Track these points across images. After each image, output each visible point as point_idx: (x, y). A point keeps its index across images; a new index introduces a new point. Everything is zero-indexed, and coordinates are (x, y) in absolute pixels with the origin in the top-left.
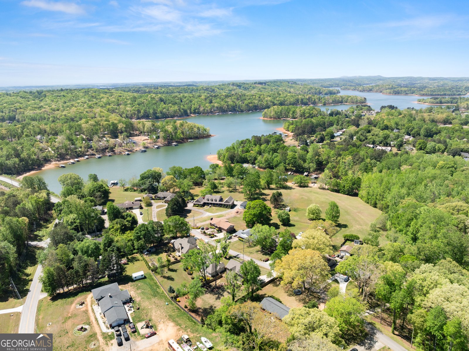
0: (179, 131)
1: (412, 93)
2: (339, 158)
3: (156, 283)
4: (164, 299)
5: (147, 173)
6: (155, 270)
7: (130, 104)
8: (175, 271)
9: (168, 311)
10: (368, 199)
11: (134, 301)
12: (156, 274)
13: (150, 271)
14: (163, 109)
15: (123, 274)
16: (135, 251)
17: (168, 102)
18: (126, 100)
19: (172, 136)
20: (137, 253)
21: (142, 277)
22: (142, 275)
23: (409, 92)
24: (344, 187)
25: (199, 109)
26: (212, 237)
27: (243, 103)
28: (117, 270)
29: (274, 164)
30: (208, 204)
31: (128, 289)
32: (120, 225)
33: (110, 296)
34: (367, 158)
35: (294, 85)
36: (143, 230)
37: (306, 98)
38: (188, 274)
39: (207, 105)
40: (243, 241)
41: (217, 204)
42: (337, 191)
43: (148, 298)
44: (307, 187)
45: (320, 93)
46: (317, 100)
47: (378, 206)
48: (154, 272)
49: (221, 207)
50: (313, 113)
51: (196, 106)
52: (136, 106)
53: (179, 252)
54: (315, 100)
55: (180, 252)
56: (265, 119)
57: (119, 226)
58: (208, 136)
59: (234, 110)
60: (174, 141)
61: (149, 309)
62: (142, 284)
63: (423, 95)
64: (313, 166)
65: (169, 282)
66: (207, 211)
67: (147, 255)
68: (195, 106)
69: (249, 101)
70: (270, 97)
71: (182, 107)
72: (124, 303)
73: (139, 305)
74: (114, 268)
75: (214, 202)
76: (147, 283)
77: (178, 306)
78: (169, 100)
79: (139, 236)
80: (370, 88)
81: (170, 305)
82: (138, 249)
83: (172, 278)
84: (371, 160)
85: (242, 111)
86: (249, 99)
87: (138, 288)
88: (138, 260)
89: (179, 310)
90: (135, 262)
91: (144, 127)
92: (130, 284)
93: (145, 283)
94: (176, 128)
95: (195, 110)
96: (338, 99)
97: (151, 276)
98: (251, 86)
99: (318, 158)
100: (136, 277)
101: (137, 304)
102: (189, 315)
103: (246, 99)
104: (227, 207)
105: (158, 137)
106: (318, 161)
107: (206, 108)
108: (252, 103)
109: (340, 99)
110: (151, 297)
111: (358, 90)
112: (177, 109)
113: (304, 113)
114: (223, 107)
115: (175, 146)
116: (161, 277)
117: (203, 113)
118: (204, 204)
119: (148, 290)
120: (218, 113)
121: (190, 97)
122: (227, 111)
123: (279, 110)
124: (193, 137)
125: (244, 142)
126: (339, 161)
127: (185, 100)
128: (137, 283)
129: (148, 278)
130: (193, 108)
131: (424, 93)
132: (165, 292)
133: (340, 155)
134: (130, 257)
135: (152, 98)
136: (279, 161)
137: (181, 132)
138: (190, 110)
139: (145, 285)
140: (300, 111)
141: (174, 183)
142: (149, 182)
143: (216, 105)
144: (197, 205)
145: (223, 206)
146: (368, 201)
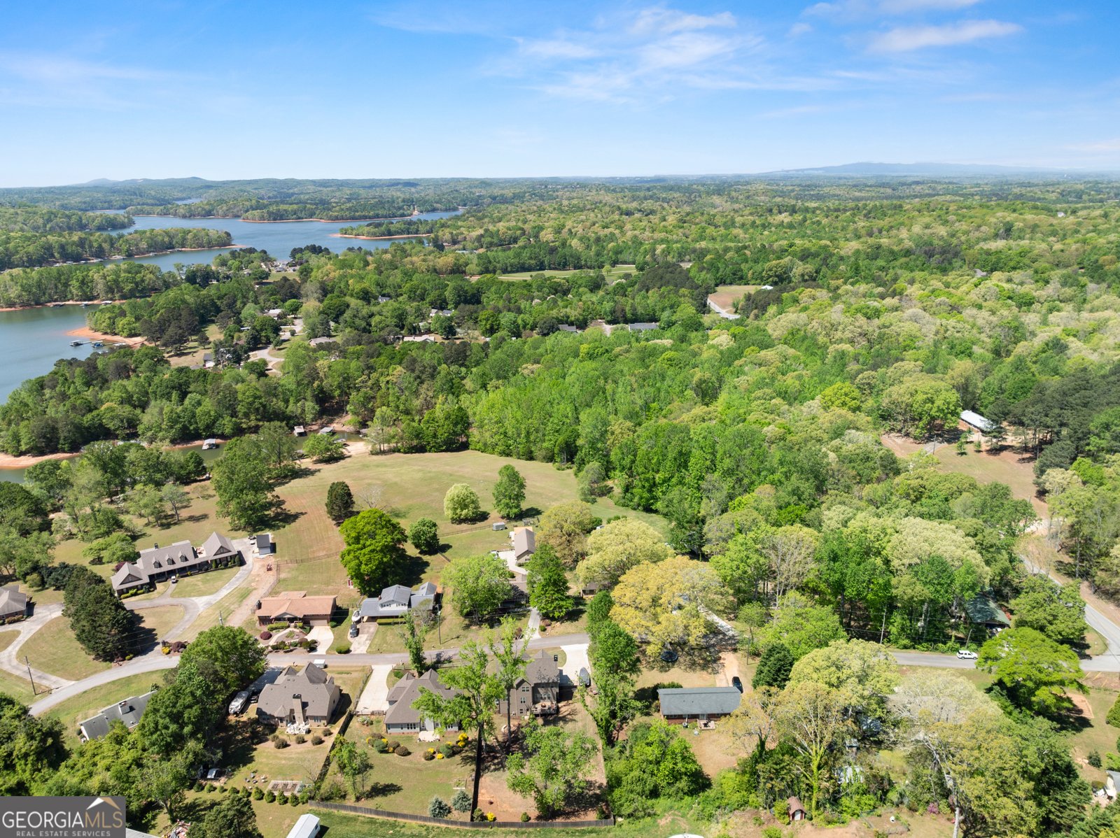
1: (311, 216)
2: (374, 375)
3: (371, 823)
10: (508, 446)
13: (306, 807)
23: (303, 215)
24: (435, 436)
26: (312, 649)
29: (201, 425)
30: (163, 577)
37: (74, 243)
38: (401, 755)
40: (397, 623)
41: (192, 567)
42: (421, 449)
44: (342, 457)
45: (82, 227)
46: (106, 246)
47: (536, 453)
49: (207, 570)
50: (143, 281)
53: (295, 722)
54: (100, 246)
55: (299, 720)
63: (342, 218)
64: (310, 406)
75: (180, 564)
80: (207, 207)
96: (160, 238)
97: (328, 815)
99: (318, 386)
102: (558, 829)
104: (226, 565)
106: (322, 392)
109: (166, 239)
111: (175, 215)
113: (116, 281)
116: (358, 799)
118: (155, 579)
129: (333, 823)
131: (336, 214)
136: (212, 413)
144: (131, 592)
145: (213, 565)
146: (507, 451)
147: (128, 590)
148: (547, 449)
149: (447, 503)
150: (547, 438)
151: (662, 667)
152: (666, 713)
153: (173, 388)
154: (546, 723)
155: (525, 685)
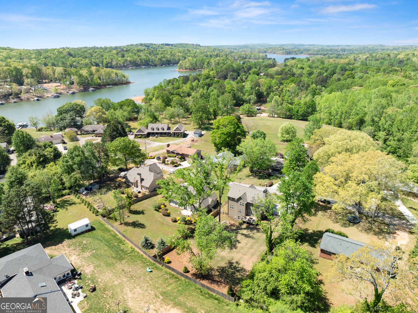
0: (96, 77)
1: (301, 53)
2: (282, 87)
3: (115, 236)
4: (139, 262)
5: (66, 106)
6: (108, 215)
7: (35, 58)
8: (142, 213)
9: (157, 285)
10: (330, 120)
11: (80, 274)
12: (111, 221)
13: (100, 218)
14: (73, 62)
15: (49, 228)
16: (67, 191)
17: (77, 56)
18: (29, 54)
19: (88, 81)
20: (69, 194)
21: (88, 228)
22: (87, 226)
23: (298, 53)
24: (297, 112)
25: (111, 63)
26: (176, 166)
27: (156, 58)
28: (37, 221)
30: (153, 134)
31: (63, 252)
32: (36, 155)
33: (27, 273)
34: (312, 84)
35: (198, 47)
36: (77, 156)
37: (215, 55)
38: (164, 215)
39: (120, 59)
41: (165, 133)
42: (290, 118)
43: (109, 265)
44: (255, 116)
47: (344, 125)
48: (105, 218)
49: (170, 136)
51: (109, 60)
52: (42, 59)
53: (137, 187)
55: (140, 187)
56: (180, 70)
57: (34, 158)
58: (128, 83)
59: (147, 64)
60: (90, 87)
61: (116, 286)
62: (90, 240)
63: (311, 54)
64: (254, 97)
65: (137, 230)
66: (154, 141)
67: (86, 195)
68: (107, 60)
69: (162, 55)
70: (181, 53)
71: (93, 60)
72: (61, 282)
73: (93, 282)
74: (30, 217)
75: (161, 131)
76: (99, 238)
77: (170, 271)
78: (78, 54)
79: (71, 166)
80: (265, 50)
81: (155, 272)
82: (70, 188)
83: (141, 224)
84: (316, 86)
85: (155, 66)
86: (162, 54)
87: (84, 249)
88: (74, 203)
89: (176, 278)
90: (69, 207)
91: (54, 73)
92: (66, 242)
93: (95, 238)
94: (91, 74)
95: (107, 64)
96: (243, 55)
97: (102, 225)
98: (159, 47)
99: (258, 89)
100: (75, 230)
101: (89, 279)
102: (198, 286)
103: (158, 54)
104: (178, 136)
105: (72, 83)
106: (259, 92)
107: (119, 62)
108: (164, 57)
109: (245, 56)
110: (114, 261)
112: (89, 62)
114: (136, 61)
115: (93, 91)
116: (121, 224)
117: (116, 67)
118: (149, 135)
119: (104, 250)
120: (132, 67)
121: (101, 52)
122: (140, 65)
123: (194, 62)
124: (111, 83)
125: (172, 81)
126: (283, 89)
127: (96, 54)
128: (78, 239)
129: (99, 229)
130: (105, 62)
131: (311, 52)
132: (137, 249)
133: (282, 84)
134: (58, 200)
135: (59, 52)
137: (97, 77)
138: (102, 64)
139: (97, 241)
140: (215, 61)
141: (103, 115)
142: (71, 116)
143: (129, 59)
144: (139, 136)
145: (173, 134)
146: (330, 122)
147: (139, 135)
148: (350, 123)
149: (280, 130)
150: (350, 117)
151: (345, 224)
152: (323, 248)
153: (206, 85)
154: (247, 228)
155: (241, 201)
